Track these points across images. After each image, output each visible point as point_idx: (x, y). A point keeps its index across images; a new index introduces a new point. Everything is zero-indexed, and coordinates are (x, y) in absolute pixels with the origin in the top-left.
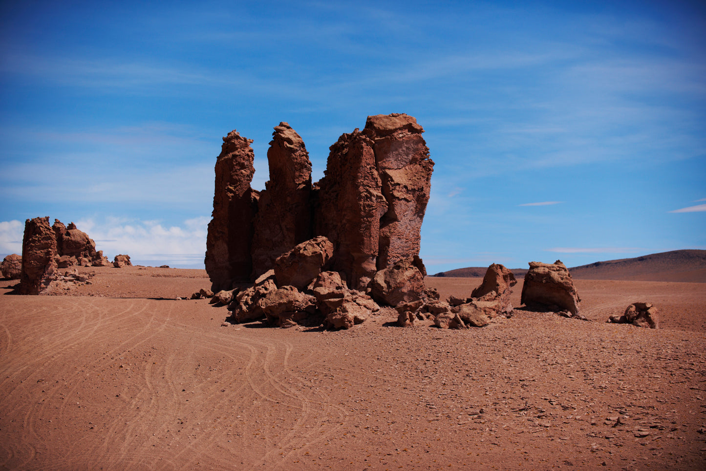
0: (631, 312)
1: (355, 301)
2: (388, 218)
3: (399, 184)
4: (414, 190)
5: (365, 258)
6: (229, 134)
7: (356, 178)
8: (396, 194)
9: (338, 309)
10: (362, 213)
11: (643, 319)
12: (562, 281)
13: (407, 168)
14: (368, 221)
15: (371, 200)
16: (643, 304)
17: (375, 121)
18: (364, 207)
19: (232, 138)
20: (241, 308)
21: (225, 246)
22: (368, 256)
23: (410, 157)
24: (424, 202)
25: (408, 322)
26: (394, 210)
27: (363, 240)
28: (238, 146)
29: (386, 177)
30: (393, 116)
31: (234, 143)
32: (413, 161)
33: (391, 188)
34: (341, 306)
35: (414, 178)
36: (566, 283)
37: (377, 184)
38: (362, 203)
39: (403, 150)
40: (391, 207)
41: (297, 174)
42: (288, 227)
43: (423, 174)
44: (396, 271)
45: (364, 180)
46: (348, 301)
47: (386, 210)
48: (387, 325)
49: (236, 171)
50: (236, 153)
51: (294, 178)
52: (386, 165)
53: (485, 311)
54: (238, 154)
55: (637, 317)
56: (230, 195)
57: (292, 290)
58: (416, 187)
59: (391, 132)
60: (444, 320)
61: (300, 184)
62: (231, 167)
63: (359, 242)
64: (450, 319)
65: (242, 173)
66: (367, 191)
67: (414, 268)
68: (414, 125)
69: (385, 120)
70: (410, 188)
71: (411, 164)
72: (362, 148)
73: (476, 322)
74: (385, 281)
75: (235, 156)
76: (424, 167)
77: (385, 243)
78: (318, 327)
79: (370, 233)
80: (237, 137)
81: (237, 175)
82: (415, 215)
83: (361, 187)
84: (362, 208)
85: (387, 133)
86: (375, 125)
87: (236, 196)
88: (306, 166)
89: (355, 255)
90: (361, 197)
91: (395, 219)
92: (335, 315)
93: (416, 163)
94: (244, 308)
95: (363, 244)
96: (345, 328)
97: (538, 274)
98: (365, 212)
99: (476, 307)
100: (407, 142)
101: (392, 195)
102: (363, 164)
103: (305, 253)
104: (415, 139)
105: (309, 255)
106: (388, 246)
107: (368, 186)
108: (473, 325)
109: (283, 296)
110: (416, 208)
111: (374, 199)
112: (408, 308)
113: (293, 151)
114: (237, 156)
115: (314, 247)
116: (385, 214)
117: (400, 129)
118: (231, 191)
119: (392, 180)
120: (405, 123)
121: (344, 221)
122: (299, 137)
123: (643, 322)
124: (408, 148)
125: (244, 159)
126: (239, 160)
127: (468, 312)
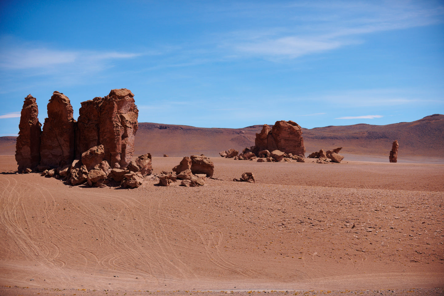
0: (245, 177)
1: (137, 175)
2: (125, 136)
3: (127, 121)
4: (133, 123)
5: (116, 154)
6: (28, 96)
7: (111, 118)
8: (128, 125)
9: (131, 179)
10: (115, 134)
11: (252, 179)
12: (210, 164)
13: (128, 113)
14: (118, 137)
15: (118, 128)
16: (250, 173)
17: (116, 92)
18: (116, 131)
19: (30, 98)
20: (74, 179)
21: (29, 148)
22: (118, 153)
23: (129, 108)
24: (137, 128)
25: (168, 184)
26: (127, 132)
27: (116, 146)
28: (33, 102)
29: (122, 117)
30: (123, 90)
31: (31, 101)
32: (131, 110)
33: (125, 122)
34: (132, 177)
35: (132, 118)
36: (211, 164)
37: (119, 121)
38: (115, 129)
39: (127, 105)
40: (126, 131)
41: (68, 115)
42: (65, 139)
43: (135, 116)
44: (141, 160)
45: (115, 119)
46: (135, 175)
47: (124, 133)
48: (155, 185)
49: (33, 114)
50: (33, 105)
51: (67, 117)
52: (121, 112)
53: (203, 178)
54: (34, 105)
55: (249, 179)
56: (31, 124)
57: (101, 170)
58: (133, 122)
59: (123, 97)
60: (187, 183)
61: (70, 120)
62: (31, 112)
63: (114, 147)
64: (190, 182)
65: (35, 114)
66: (116, 124)
67: (149, 159)
68: (131, 94)
69: (120, 92)
70: (131, 122)
71: (129, 111)
72: (114, 104)
73: (200, 184)
74: (137, 165)
75: (32, 106)
76: (135, 113)
77: (124, 147)
78: (119, 187)
79: (119, 143)
80: (32, 98)
81: (33, 115)
82: (133, 134)
83: (114, 122)
84: (115, 132)
85: (122, 97)
86: (116, 94)
87: (33, 125)
88: (71, 111)
89: (112, 153)
90: (114, 127)
91: (127, 136)
92: (131, 181)
94: (76, 178)
95: (116, 148)
96: (136, 187)
97: (197, 161)
98: (116, 133)
99: (198, 177)
100: (129, 102)
101: (126, 125)
102: (114, 112)
103: (98, 152)
104: (132, 100)
105: (100, 154)
107: (116, 122)
108: (200, 185)
109: (98, 173)
110: (134, 131)
111: (119, 127)
112: (167, 178)
113: (66, 104)
114: (33, 106)
115: (101, 150)
116: (123, 134)
117: (127, 96)
118: (31, 123)
119: (125, 119)
120: (128, 93)
121: (105, 138)
122: (68, 98)
123: (252, 181)
124: (129, 104)
125: (36, 108)
126: (34, 108)
127: (195, 179)
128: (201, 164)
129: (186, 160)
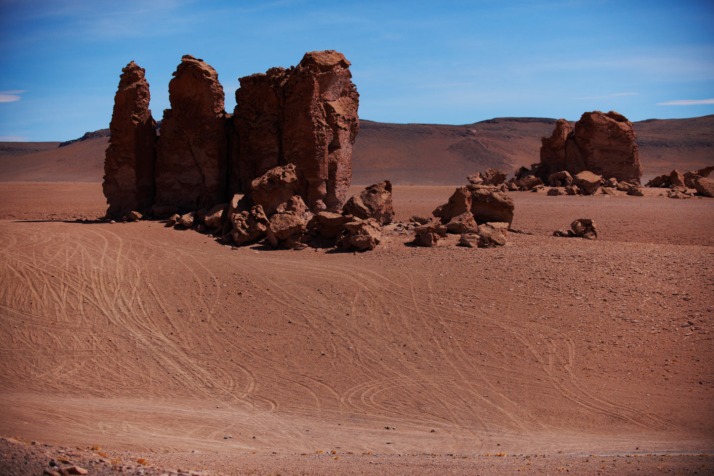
0: (579, 227)
1: (370, 224)
2: (335, 146)
3: (339, 115)
4: (349, 120)
5: (318, 183)
6: (129, 65)
7: (308, 109)
8: (340, 124)
9: (359, 232)
10: (317, 142)
11: (592, 233)
12: (506, 201)
13: (339, 99)
14: (322, 149)
15: (322, 130)
17: (315, 57)
18: (318, 136)
19: (133, 69)
20: (239, 232)
21: (133, 171)
22: (322, 181)
23: (341, 90)
24: (356, 131)
25: (433, 242)
26: (338, 138)
27: (319, 166)
28: (140, 77)
29: (329, 109)
30: (329, 53)
31: (136, 74)
32: (344, 94)
33: (335, 118)
34: (361, 229)
35: (347, 109)
36: (509, 202)
37: (323, 115)
38: (315, 132)
39: (338, 84)
40: (336, 136)
41: (215, 103)
42: (209, 153)
43: (353, 105)
44: (373, 195)
45: (315, 111)
46: (365, 225)
47: (332, 139)
48: (407, 244)
49: (139, 100)
50: (139, 83)
51: (213, 107)
52: (326, 98)
53: (502, 231)
54: (141, 84)
55: (585, 232)
56: (136, 122)
57: (294, 214)
58: (350, 118)
59: (331, 67)
60: (472, 240)
61: (218, 113)
62: (136, 97)
63: (314, 169)
64: (478, 239)
65: (144, 102)
66: (318, 121)
67: (387, 191)
68: (345, 61)
69: (324, 56)
70: (346, 118)
71: (342, 96)
72: (314, 82)
73: (498, 241)
74: (365, 205)
75: (139, 86)
76: (353, 99)
77: (333, 167)
78: (332, 249)
79: (324, 160)
80: (138, 68)
81: (140, 104)
82: (349, 143)
83: (313, 118)
84: (316, 137)
85: (328, 68)
86: (316, 61)
87: (141, 123)
88: (221, 96)
89: (310, 180)
90: (314, 127)
91: (339, 147)
92: (358, 237)
93: (346, 95)
94: (243, 232)
95: (319, 170)
96: (370, 248)
97: (481, 195)
98: (318, 140)
99: (492, 228)
100: (341, 77)
101: (336, 124)
102: (314, 97)
103: (285, 179)
104: (346, 73)
105: (289, 182)
106: (336, 171)
107: (318, 117)
108: (498, 244)
109: (289, 220)
110: (350, 136)
111: (324, 128)
112: (430, 230)
113: (211, 82)
114: (141, 86)
115: (291, 174)
116: (332, 142)
117: (336, 65)
118: (136, 119)
119: (335, 112)
120: (339, 60)
121: (296, 149)
122: (214, 69)
123: (592, 235)
124: (341, 82)
125: (146, 89)
126: (142, 90)
127: (488, 232)
128: (488, 201)
129: (461, 194)
